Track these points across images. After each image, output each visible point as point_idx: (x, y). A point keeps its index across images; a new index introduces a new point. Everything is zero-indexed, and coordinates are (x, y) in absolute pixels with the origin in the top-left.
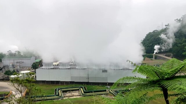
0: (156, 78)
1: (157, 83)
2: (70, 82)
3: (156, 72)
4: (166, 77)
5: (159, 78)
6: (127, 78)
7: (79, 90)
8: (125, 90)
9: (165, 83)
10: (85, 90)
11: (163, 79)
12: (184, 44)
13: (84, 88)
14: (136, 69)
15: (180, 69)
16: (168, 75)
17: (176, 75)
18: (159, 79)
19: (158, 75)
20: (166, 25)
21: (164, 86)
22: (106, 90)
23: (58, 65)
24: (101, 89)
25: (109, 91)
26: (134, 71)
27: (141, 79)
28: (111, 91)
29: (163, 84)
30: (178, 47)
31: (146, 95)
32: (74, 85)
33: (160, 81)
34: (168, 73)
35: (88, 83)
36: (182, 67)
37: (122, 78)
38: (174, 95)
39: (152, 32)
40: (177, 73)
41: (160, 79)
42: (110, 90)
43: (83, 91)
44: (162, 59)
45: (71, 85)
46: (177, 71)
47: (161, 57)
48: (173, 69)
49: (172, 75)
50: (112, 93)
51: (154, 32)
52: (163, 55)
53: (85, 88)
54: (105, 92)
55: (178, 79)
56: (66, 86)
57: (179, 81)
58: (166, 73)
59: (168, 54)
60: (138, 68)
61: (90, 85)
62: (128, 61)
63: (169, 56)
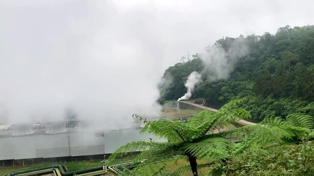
0: (178, 141)
1: (180, 149)
2: (34, 159)
3: (177, 132)
4: (193, 137)
5: (183, 139)
6: (134, 144)
7: (53, 172)
8: (135, 164)
9: (191, 147)
10: (63, 172)
11: (189, 142)
12: (220, 83)
13: (61, 168)
14: (146, 128)
15: (212, 124)
16: (196, 134)
17: (207, 134)
18: (183, 141)
19: (180, 136)
20: (193, 56)
21: (190, 152)
22: (103, 168)
23: (8, 129)
24: (94, 166)
25: (107, 168)
26: (142, 131)
27: (156, 144)
28: (111, 169)
29: (188, 148)
30: (212, 88)
31: (164, 169)
32: (42, 165)
33: (184, 144)
34: (195, 132)
35: (69, 159)
36: (214, 121)
37: (125, 145)
38: (206, 165)
39: (174, 67)
40: (208, 130)
41: (185, 142)
42: (109, 167)
43: (61, 173)
44: (189, 109)
45: (35, 165)
46: (207, 127)
47: (189, 105)
48: (202, 125)
49: (201, 133)
50: (113, 172)
51: (176, 66)
52: (192, 102)
53: (64, 168)
54: (100, 171)
55: (209, 140)
56: (27, 169)
57: (210, 142)
58: (192, 131)
59: (199, 99)
60: (149, 126)
61: (73, 162)
62: (134, 115)
63: (200, 103)
